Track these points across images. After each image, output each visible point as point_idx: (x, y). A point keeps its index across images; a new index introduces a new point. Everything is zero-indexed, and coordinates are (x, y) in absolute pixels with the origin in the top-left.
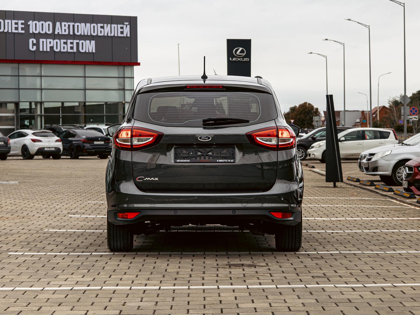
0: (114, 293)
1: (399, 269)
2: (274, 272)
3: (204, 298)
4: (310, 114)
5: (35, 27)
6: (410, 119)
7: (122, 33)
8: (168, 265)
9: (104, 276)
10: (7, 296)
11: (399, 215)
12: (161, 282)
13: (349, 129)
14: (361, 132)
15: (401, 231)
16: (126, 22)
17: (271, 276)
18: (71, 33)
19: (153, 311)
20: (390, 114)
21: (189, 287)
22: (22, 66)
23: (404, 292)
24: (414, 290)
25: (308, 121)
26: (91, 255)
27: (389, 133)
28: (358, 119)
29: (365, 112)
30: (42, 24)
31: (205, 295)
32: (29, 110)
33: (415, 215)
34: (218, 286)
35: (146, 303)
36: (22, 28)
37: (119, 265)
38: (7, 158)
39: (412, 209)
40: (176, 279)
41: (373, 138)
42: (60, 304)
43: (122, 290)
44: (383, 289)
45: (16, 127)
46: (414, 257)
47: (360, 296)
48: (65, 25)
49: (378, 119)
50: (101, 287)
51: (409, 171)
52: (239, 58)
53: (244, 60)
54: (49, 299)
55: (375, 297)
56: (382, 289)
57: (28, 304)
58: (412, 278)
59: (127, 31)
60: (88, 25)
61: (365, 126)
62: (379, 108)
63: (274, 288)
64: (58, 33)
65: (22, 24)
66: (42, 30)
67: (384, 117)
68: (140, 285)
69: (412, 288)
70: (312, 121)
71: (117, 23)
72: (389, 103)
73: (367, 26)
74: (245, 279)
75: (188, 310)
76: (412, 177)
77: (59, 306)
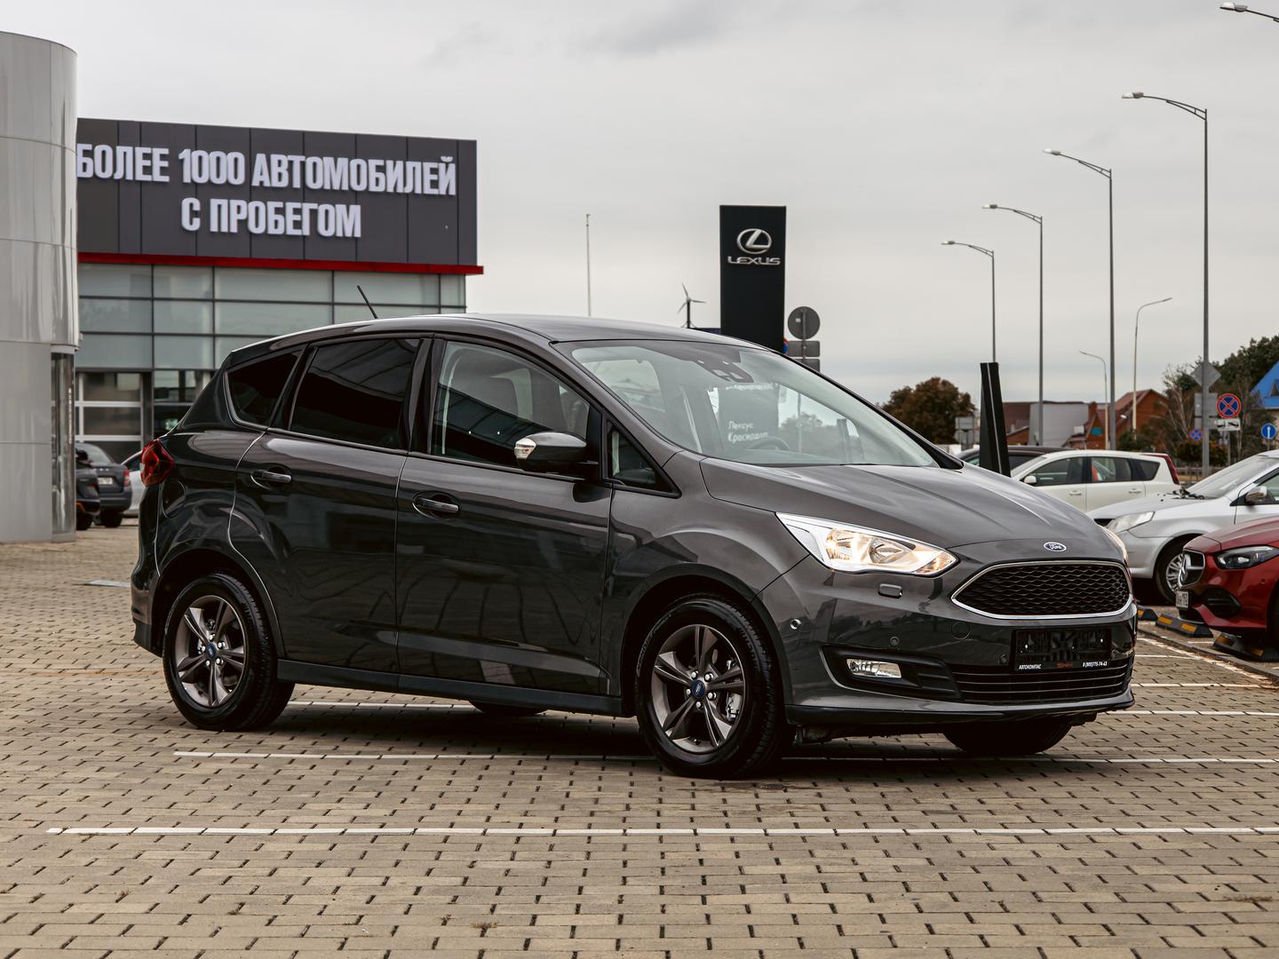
0: (445, 841)
1: (1137, 797)
2: (831, 801)
3: (662, 853)
4: (948, 410)
5: (199, 165)
6: (1219, 426)
7: (435, 184)
8: (571, 784)
9: (418, 807)
10: (190, 846)
11: (1159, 676)
12: (556, 820)
13: (1049, 452)
14: (1081, 462)
15: (1155, 712)
16: (447, 156)
17: (824, 810)
18: (297, 184)
19: (541, 880)
20: (1168, 413)
21: (625, 831)
22: (160, 272)
23: (1140, 844)
24: (1165, 841)
25: (940, 430)
26: (379, 759)
27: (1157, 465)
28: (1080, 425)
29: (1099, 407)
30: (218, 159)
31: (663, 848)
32: (177, 392)
33: (1199, 677)
34: (695, 831)
35: (523, 863)
36: (162, 169)
37: (450, 782)
38: (120, 522)
39: (1195, 661)
40: (592, 814)
41: (1114, 478)
42: (320, 864)
43: (463, 835)
44: (1091, 839)
45: (144, 438)
46: (1176, 771)
47: (1034, 852)
48: (280, 163)
49: (1135, 427)
50: (412, 830)
51: (1192, 564)
52: (753, 256)
53: (767, 264)
54: (291, 852)
55: (1067, 854)
56: (1088, 840)
57: (244, 864)
58: (1163, 817)
59: (448, 180)
60: (342, 161)
61: (1097, 445)
62: (1137, 398)
63: (829, 835)
64: (261, 183)
65: (163, 157)
66: (218, 176)
67: (1152, 421)
68: (508, 824)
69: (1160, 837)
70: (955, 430)
71: (422, 159)
72: (1167, 383)
73: (1103, 172)
74: (759, 815)
75: (624, 878)
76: (1201, 581)
77: (317, 867)
